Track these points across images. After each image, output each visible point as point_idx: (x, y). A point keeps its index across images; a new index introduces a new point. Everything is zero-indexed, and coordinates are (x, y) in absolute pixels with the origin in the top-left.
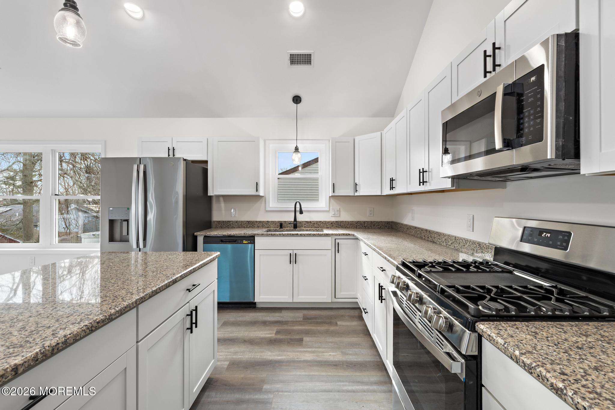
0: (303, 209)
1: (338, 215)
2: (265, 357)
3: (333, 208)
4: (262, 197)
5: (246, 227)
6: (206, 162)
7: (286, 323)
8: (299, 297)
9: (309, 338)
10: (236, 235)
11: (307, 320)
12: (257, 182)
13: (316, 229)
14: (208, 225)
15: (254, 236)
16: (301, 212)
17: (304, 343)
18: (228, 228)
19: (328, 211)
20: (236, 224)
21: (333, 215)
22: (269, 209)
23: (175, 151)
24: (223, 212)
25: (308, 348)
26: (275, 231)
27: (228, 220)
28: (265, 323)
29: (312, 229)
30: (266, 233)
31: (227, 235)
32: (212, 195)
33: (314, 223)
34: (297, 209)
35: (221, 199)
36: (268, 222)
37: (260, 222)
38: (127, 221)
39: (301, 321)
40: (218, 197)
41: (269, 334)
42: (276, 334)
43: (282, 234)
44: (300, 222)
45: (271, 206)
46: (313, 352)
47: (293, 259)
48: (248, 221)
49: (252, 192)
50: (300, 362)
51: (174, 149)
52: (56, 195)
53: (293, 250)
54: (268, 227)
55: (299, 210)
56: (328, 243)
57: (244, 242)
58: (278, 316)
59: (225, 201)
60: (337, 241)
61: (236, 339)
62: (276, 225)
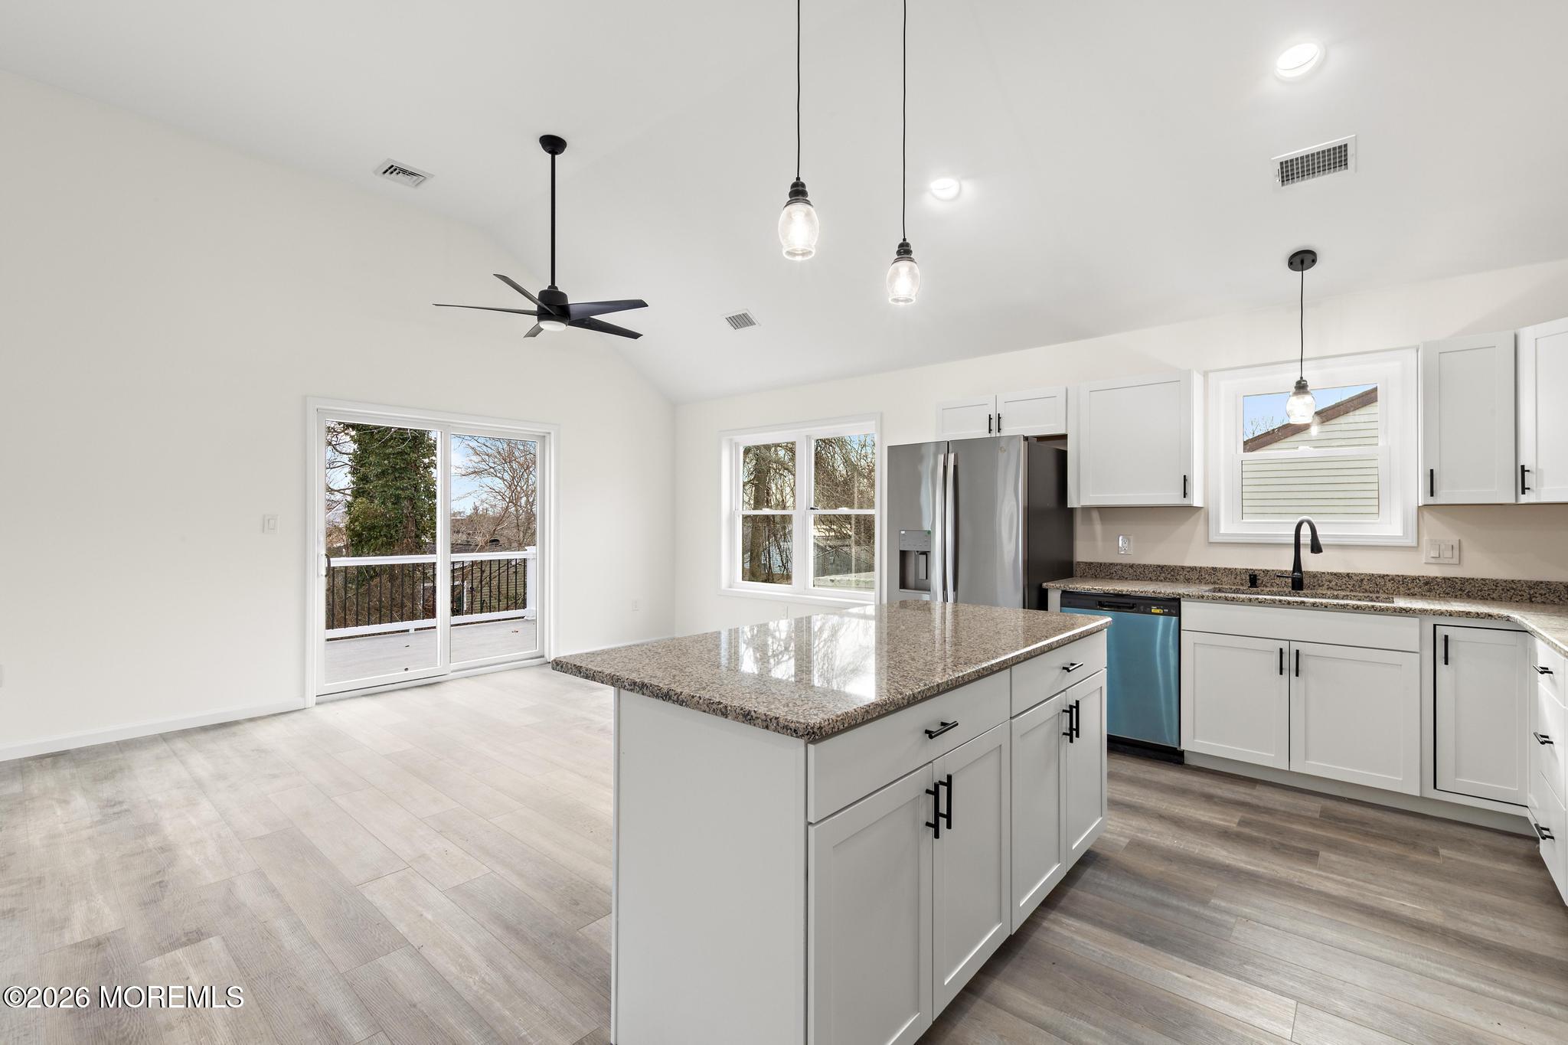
0: (1322, 541)
1: (1456, 560)
2: (1211, 856)
3: (1431, 540)
4: (1199, 509)
5: (1157, 580)
6: (1064, 437)
7: (1268, 811)
8: (1307, 762)
9: (1337, 856)
10: (1133, 594)
11: (1329, 819)
12: (1185, 476)
13: (1366, 595)
14: (1067, 569)
15: (1180, 599)
16: (1316, 548)
17: (1320, 861)
18: (1111, 578)
19: (1416, 548)
20: (1131, 571)
21: (1433, 561)
22: (1218, 538)
23: (1002, 420)
24: (1100, 543)
25: (1333, 872)
26: (1237, 591)
27: (1111, 562)
28: (1209, 798)
29: (1354, 594)
30: (1210, 594)
31: (1112, 592)
32: (1075, 506)
33: (1362, 580)
34: (1301, 539)
35: (1095, 515)
36: (1214, 569)
37: (1193, 569)
38: (925, 553)
39: (1316, 819)
40: (1087, 510)
41: (1220, 819)
42: (1239, 824)
43: (1257, 599)
44: (1314, 575)
45: (1222, 531)
46: (1349, 885)
47: (1290, 663)
48: (1159, 566)
49: (1174, 498)
50: (1309, 890)
51: (999, 418)
52: (811, 508)
53: (1289, 641)
54: (1214, 583)
55: (1309, 542)
56: (1409, 633)
57: (1153, 610)
58: (1245, 793)
59: (1103, 519)
60: (1442, 631)
61: (1142, 808)
62: (1238, 578)
